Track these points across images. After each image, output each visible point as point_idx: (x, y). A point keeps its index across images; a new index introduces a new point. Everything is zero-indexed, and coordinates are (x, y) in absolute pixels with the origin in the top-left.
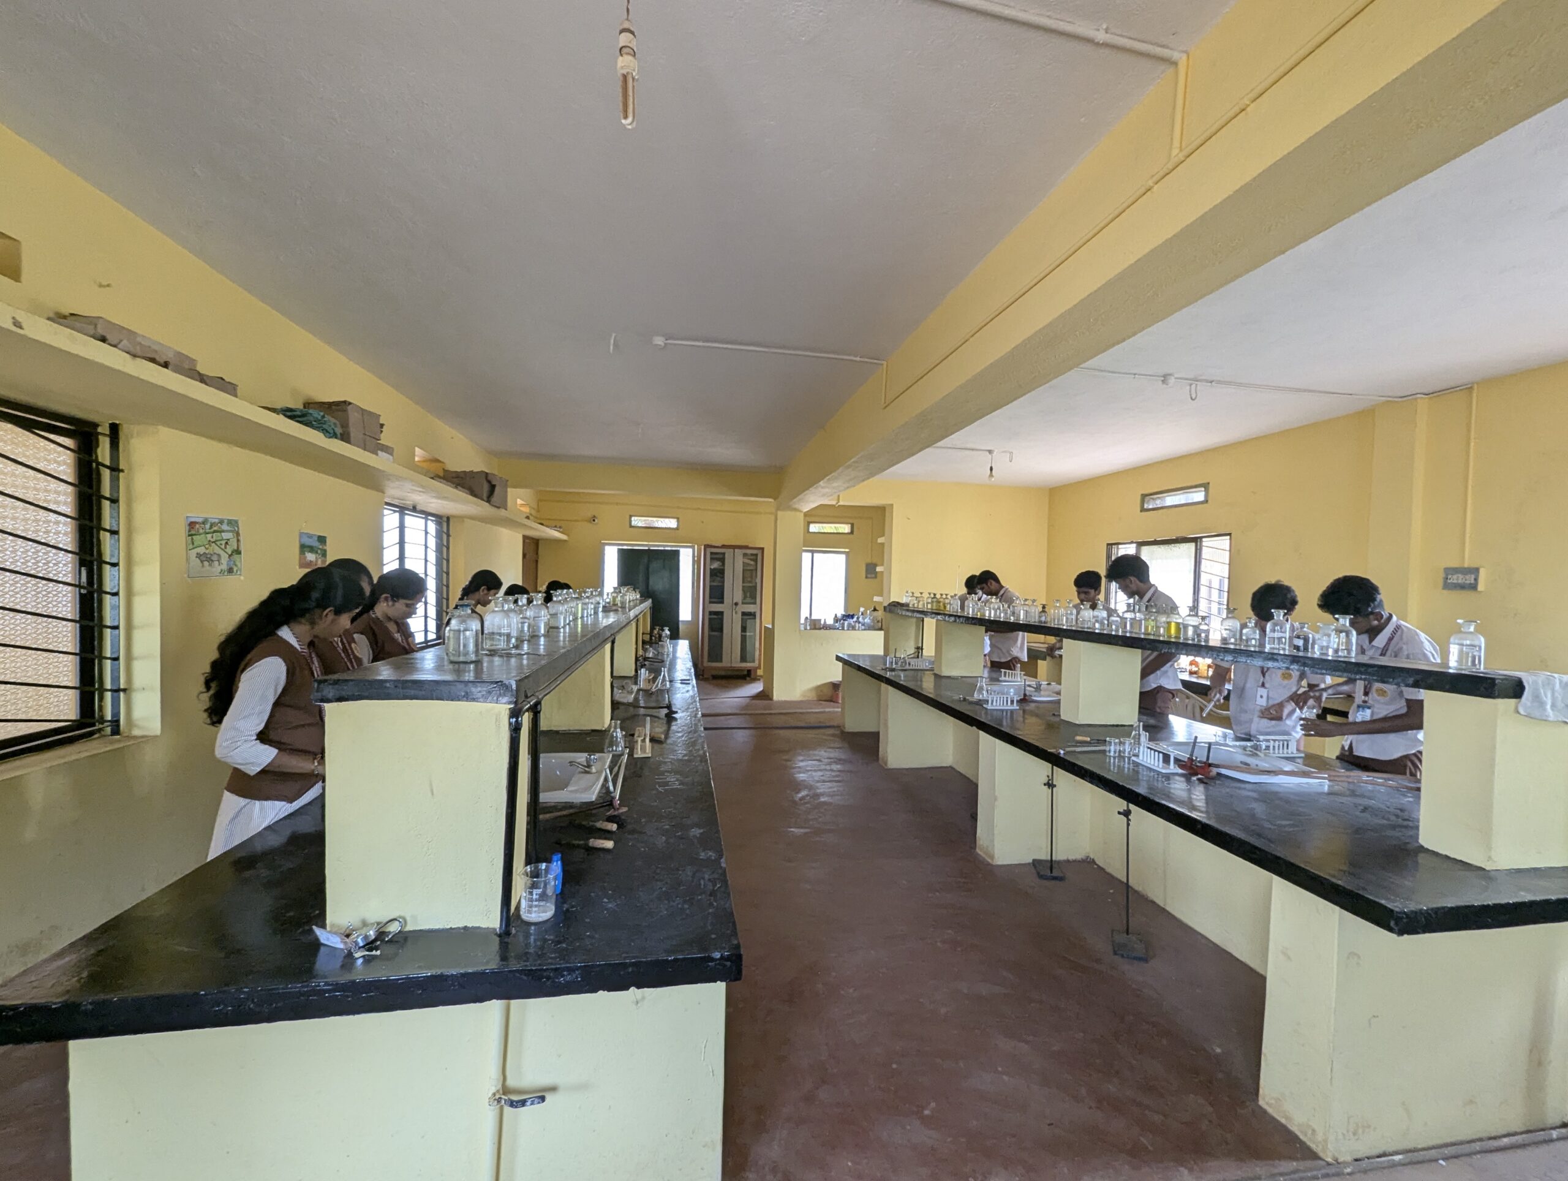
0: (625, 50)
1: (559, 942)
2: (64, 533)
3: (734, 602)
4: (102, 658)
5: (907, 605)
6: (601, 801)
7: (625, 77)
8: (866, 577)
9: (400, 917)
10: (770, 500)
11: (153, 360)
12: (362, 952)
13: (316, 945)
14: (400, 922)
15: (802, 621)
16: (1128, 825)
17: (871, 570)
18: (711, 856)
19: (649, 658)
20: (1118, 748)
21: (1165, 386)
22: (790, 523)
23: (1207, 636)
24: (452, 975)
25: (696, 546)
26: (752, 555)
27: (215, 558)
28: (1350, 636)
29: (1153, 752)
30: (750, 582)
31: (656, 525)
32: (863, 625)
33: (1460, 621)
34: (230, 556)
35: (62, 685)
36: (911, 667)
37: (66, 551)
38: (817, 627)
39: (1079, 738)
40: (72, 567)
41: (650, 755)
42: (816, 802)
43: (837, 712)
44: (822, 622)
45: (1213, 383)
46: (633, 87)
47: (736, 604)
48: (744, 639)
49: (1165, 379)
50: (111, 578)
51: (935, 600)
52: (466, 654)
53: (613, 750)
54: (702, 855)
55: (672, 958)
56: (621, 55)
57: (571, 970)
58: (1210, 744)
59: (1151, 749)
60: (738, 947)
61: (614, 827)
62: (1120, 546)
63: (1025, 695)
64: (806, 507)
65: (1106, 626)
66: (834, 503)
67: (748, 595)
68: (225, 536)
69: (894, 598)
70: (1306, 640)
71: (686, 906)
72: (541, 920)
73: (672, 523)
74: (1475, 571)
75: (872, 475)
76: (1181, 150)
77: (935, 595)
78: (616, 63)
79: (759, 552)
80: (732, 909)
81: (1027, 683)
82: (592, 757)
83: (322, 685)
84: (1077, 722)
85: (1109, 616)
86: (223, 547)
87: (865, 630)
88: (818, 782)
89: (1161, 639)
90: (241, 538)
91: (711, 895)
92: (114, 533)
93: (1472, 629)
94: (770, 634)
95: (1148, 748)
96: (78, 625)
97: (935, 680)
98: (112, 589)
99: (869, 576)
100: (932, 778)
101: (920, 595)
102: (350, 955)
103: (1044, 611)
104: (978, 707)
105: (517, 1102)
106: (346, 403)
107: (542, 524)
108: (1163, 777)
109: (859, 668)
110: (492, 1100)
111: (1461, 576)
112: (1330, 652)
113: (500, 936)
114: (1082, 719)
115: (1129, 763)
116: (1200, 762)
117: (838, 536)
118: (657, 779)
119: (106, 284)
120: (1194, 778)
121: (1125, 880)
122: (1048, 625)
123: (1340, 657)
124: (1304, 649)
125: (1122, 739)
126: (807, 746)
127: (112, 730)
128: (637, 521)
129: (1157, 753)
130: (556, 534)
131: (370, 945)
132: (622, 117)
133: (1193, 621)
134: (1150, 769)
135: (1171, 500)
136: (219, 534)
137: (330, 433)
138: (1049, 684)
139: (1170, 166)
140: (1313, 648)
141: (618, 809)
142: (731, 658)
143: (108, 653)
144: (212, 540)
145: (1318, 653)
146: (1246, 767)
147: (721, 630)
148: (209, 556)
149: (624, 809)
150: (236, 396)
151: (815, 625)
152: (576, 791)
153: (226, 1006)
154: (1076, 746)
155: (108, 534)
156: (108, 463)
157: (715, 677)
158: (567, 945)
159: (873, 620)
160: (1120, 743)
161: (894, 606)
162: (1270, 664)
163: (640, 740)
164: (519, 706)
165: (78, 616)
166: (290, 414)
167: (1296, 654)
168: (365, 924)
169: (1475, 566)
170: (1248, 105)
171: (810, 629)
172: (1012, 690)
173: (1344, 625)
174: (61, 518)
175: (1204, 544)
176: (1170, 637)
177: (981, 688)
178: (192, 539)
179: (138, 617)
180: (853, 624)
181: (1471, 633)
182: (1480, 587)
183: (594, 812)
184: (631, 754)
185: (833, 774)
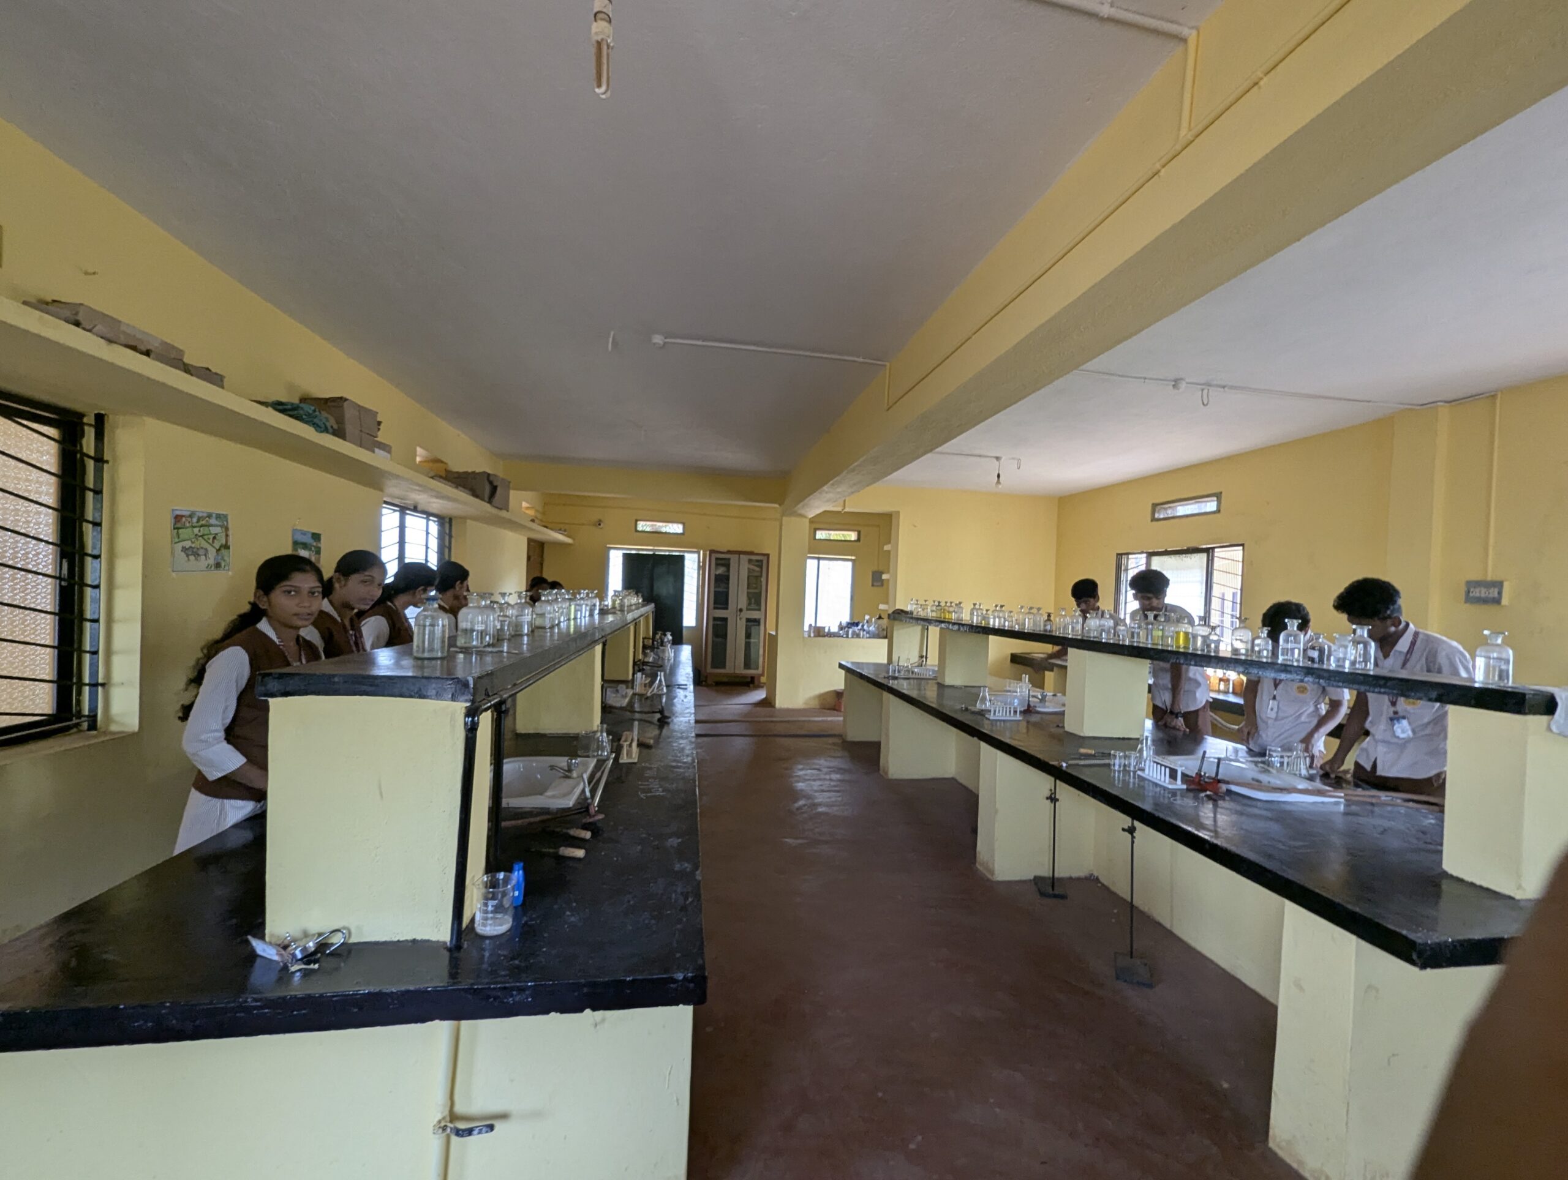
0: (599, 16)
1: (513, 959)
2: (46, 524)
3: (739, 607)
4: (81, 651)
5: (912, 613)
6: (579, 807)
7: (599, 43)
8: (873, 585)
9: (344, 928)
10: (776, 506)
11: (134, 348)
12: (299, 965)
13: (253, 956)
14: (343, 933)
15: (806, 628)
16: (1133, 842)
17: (877, 579)
18: (687, 868)
19: (648, 662)
20: (1123, 761)
21: (1177, 391)
22: (795, 529)
23: (1217, 647)
24: (392, 993)
25: (701, 552)
26: (757, 561)
27: (201, 552)
28: (1368, 647)
29: (1159, 766)
30: (756, 588)
31: (664, 530)
32: (868, 632)
33: (1486, 632)
34: (218, 550)
35: (38, 678)
36: (914, 676)
37: (47, 542)
38: (821, 634)
39: (1083, 751)
40: (52, 559)
41: (636, 761)
42: (814, 812)
43: (838, 721)
44: (826, 630)
45: (1226, 389)
46: (608, 55)
47: (741, 610)
48: (748, 646)
49: (1176, 384)
50: (93, 571)
51: (938, 608)
52: (431, 650)
53: (598, 755)
54: (677, 867)
55: (631, 978)
56: (596, 20)
57: (521, 990)
58: (1219, 759)
59: (1158, 763)
60: (702, 968)
61: (588, 835)
62: (1130, 556)
63: (1029, 705)
64: (811, 514)
65: (1112, 635)
66: (839, 509)
67: (753, 600)
68: (214, 530)
69: (898, 607)
70: (1321, 651)
71: (653, 922)
72: (495, 933)
73: (677, 528)
74: (1499, 585)
75: (876, 479)
76: (1190, 130)
77: (939, 602)
78: (590, 28)
79: (764, 559)
80: (701, 925)
81: (1032, 693)
82: (574, 761)
83: (266, 679)
84: (1082, 735)
85: (1116, 624)
86: (211, 541)
87: (869, 638)
88: (816, 791)
89: (1169, 649)
90: (230, 533)
91: (681, 910)
92: (97, 524)
93: (1499, 641)
94: (773, 640)
95: (1155, 762)
96: (57, 618)
97: (938, 690)
98: (93, 582)
99: (875, 584)
100: (933, 789)
101: (924, 603)
102: (285, 968)
103: (1049, 619)
104: (979, 717)
105: (464, 1130)
106: (342, 399)
107: (546, 527)
108: (1169, 793)
109: (861, 676)
110: (437, 1128)
111: (1483, 590)
112: (1347, 664)
113: (450, 950)
114: (1088, 732)
115: (1134, 778)
116: (1208, 777)
117: (844, 543)
118: (641, 785)
119: (93, 271)
120: (1203, 795)
121: (1129, 899)
122: (1054, 634)
123: (1358, 669)
124: (1319, 661)
125: (1127, 753)
126: (808, 755)
127: (89, 725)
128: (642, 526)
129: (1163, 768)
130: (560, 537)
131: (308, 958)
132: (595, 85)
133: (1203, 630)
134: (1156, 785)
135: (1182, 510)
136: (206, 528)
137: (320, 427)
138: (1054, 695)
139: (1178, 147)
140: (1329, 659)
141: (594, 816)
142: (735, 665)
143: (87, 646)
144: (200, 534)
145: (1334, 665)
146: (1257, 784)
147: (725, 636)
148: (195, 550)
149: (601, 817)
150: (222, 387)
151: (819, 632)
152: (553, 797)
153: (146, 1022)
154: (1080, 759)
155: (90, 526)
156: (92, 454)
157: (718, 684)
158: (520, 961)
159: (878, 628)
160: (1125, 757)
161: (899, 613)
162: (1283, 676)
163: (625, 744)
164: (477, 704)
165: (57, 608)
166: (280, 407)
167: (1310, 666)
168: (306, 935)
169: (1498, 579)
170: (1261, 79)
171: (815, 636)
172: (1016, 701)
173: (1362, 636)
174: (43, 509)
175: (1216, 554)
176: (1179, 647)
177: (984, 699)
178: (178, 532)
179: (119, 611)
180: (858, 632)
181: (1498, 645)
182: (1505, 601)
183: (568, 818)
184: (616, 759)
185: (832, 783)
